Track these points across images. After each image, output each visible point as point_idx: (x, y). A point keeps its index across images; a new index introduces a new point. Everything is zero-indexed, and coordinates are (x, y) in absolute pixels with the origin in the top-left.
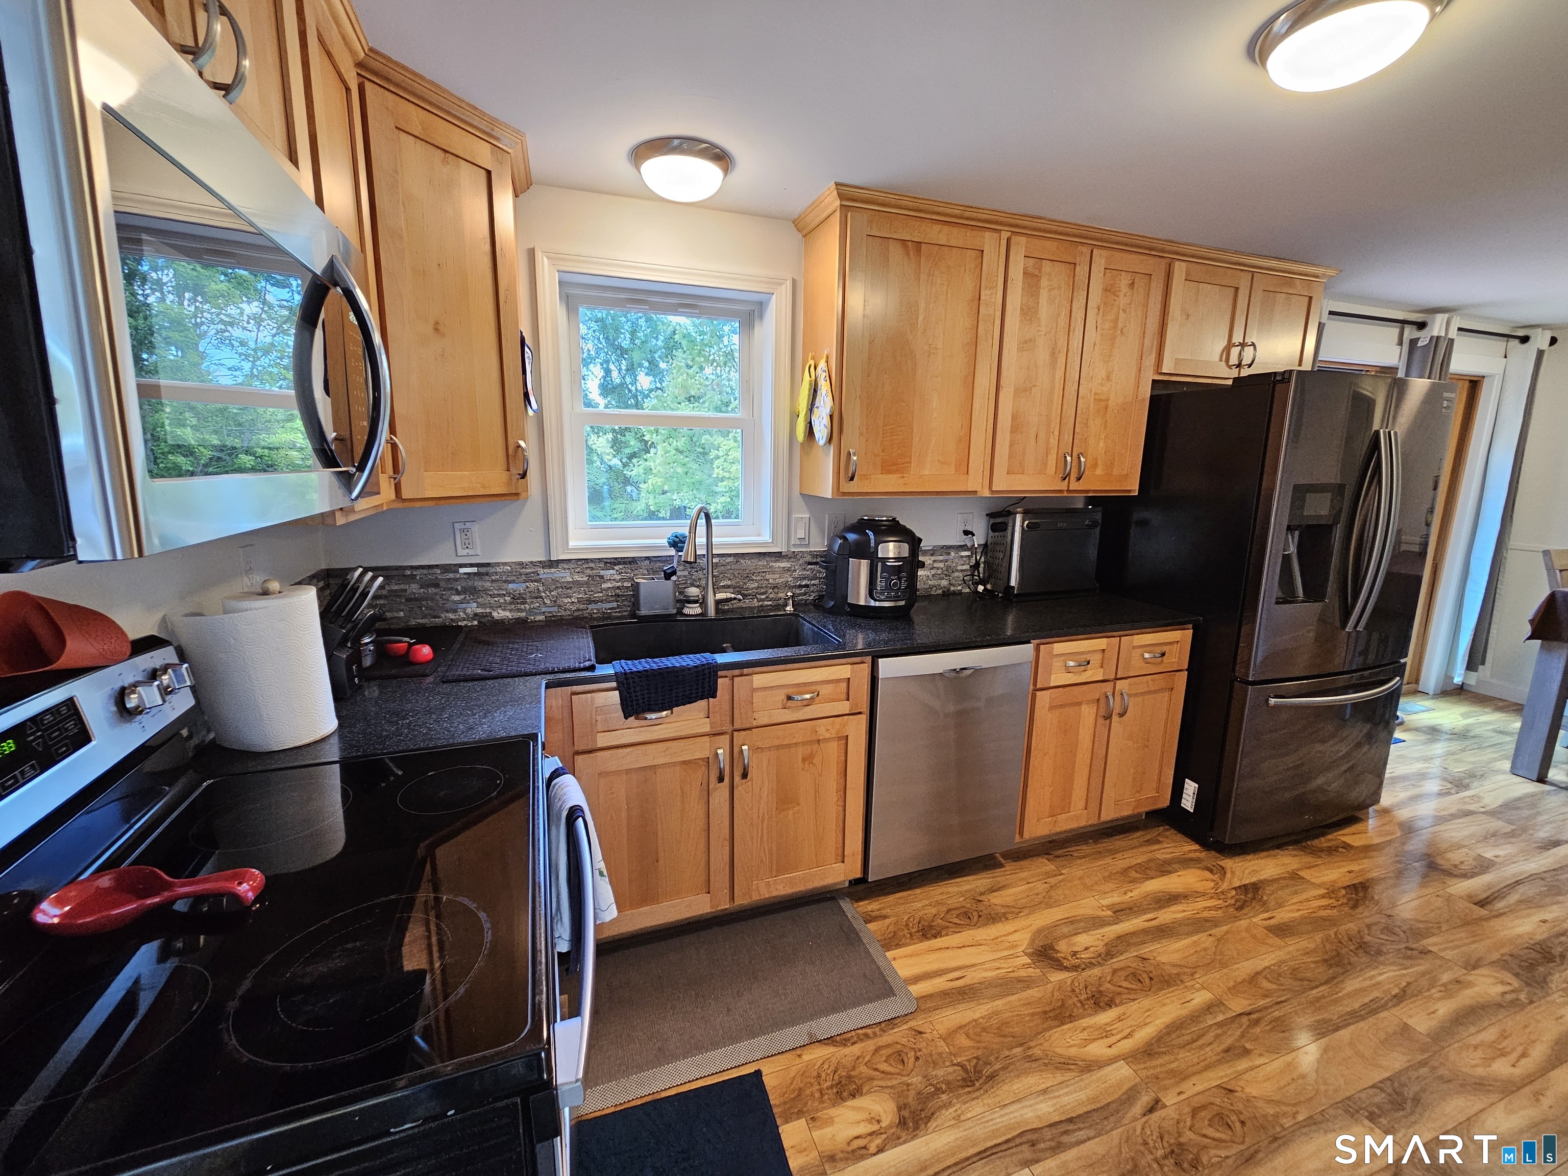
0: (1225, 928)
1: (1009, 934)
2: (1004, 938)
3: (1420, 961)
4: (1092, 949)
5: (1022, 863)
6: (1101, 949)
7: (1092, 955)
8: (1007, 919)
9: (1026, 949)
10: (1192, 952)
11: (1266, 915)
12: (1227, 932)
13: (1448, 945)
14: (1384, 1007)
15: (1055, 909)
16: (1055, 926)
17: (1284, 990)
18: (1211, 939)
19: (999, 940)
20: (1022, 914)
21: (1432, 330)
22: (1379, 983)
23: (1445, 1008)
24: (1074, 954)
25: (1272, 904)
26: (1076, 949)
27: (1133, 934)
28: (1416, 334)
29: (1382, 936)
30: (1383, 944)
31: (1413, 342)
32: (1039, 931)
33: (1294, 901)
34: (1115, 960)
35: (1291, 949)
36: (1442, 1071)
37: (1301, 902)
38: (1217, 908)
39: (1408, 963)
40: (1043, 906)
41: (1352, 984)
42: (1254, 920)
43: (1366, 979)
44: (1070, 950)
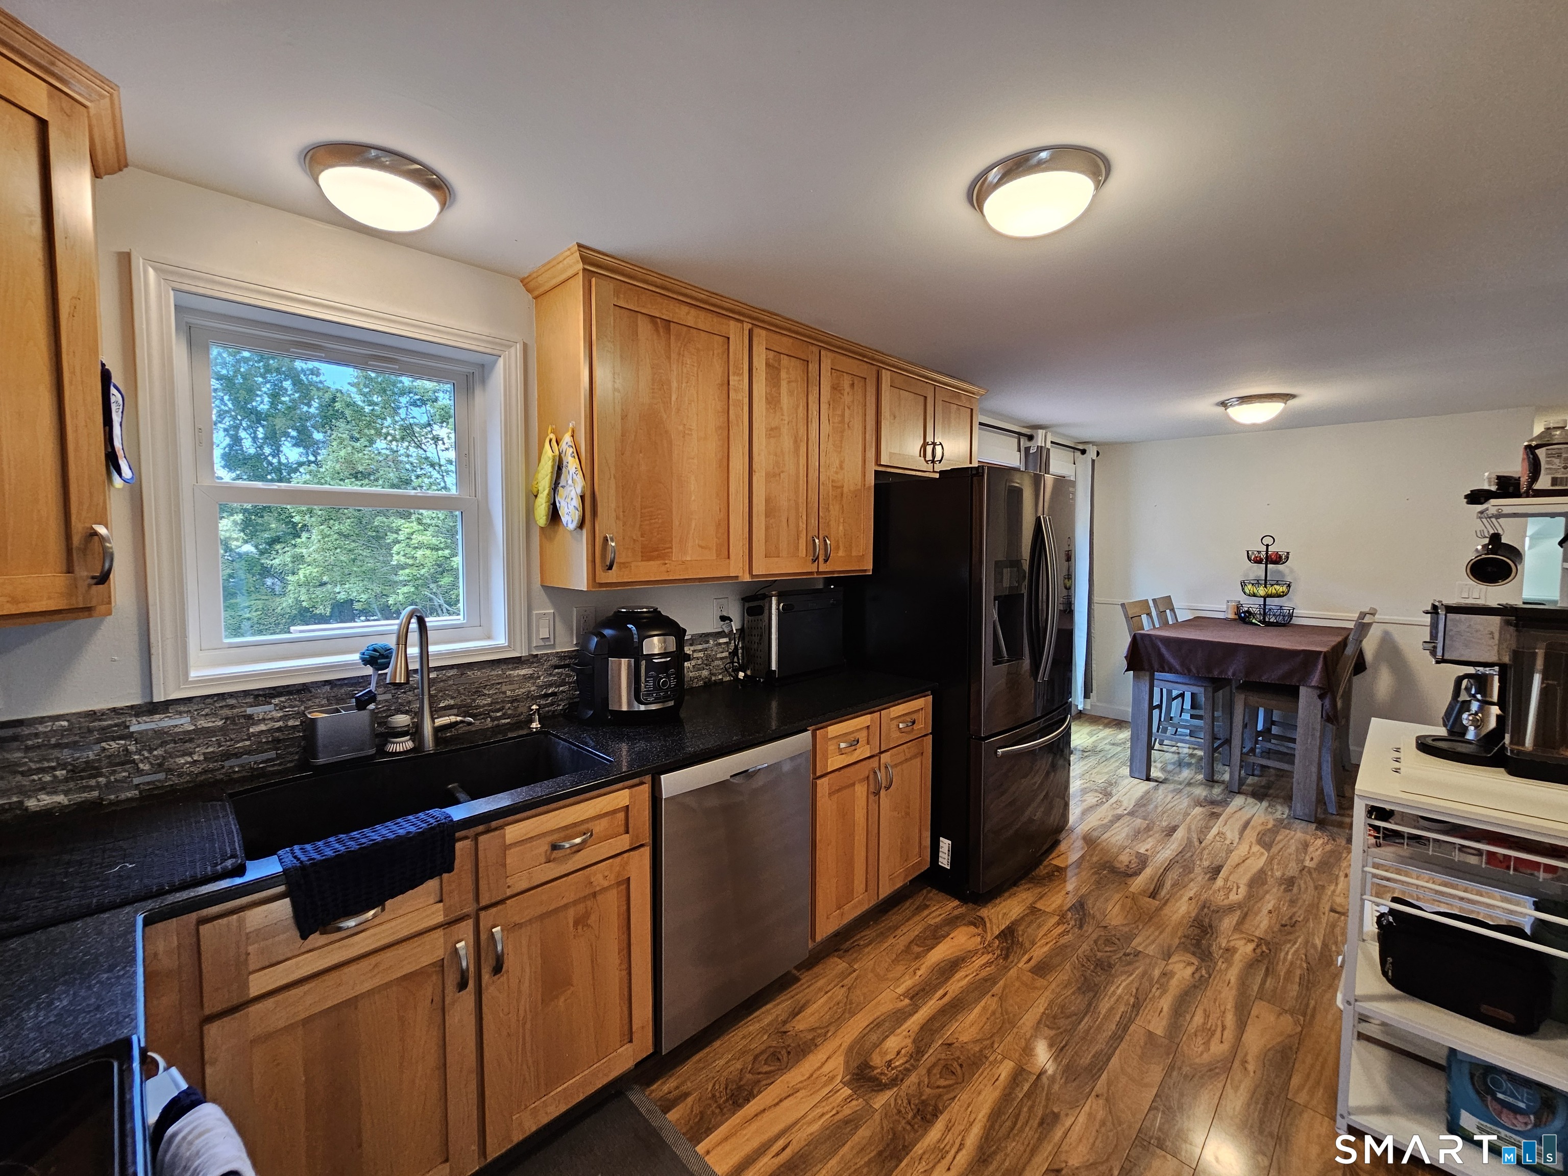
0: (1001, 983)
1: (823, 1064)
2: (819, 1072)
3: (1137, 964)
4: (903, 1051)
5: (816, 970)
6: (911, 1048)
7: (905, 1059)
8: (816, 1046)
9: (843, 1078)
10: (984, 1020)
11: (1026, 957)
12: (1004, 988)
13: (1148, 941)
14: (1131, 1021)
15: (859, 1016)
16: (862, 1037)
17: (1062, 1033)
18: (996, 999)
19: (815, 1076)
20: (829, 1034)
21: (1037, 441)
22: (1120, 997)
23: (1166, 1003)
24: (889, 1063)
25: (1027, 945)
26: (889, 1058)
27: (932, 1019)
28: (1028, 444)
29: (1107, 949)
30: (1110, 957)
31: (1027, 449)
32: (851, 1049)
33: (1040, 935)
34: (926, 1056)
35: (1053, 985)
36: (1185, 1069)
37: (1045, 935)
38: (988, 964)
39: (1131, 968)
40: (847, 1015)
41: (1104, 1005)
42: (1020, 965)
43: (1110, 997)
44: (884, 1061)
